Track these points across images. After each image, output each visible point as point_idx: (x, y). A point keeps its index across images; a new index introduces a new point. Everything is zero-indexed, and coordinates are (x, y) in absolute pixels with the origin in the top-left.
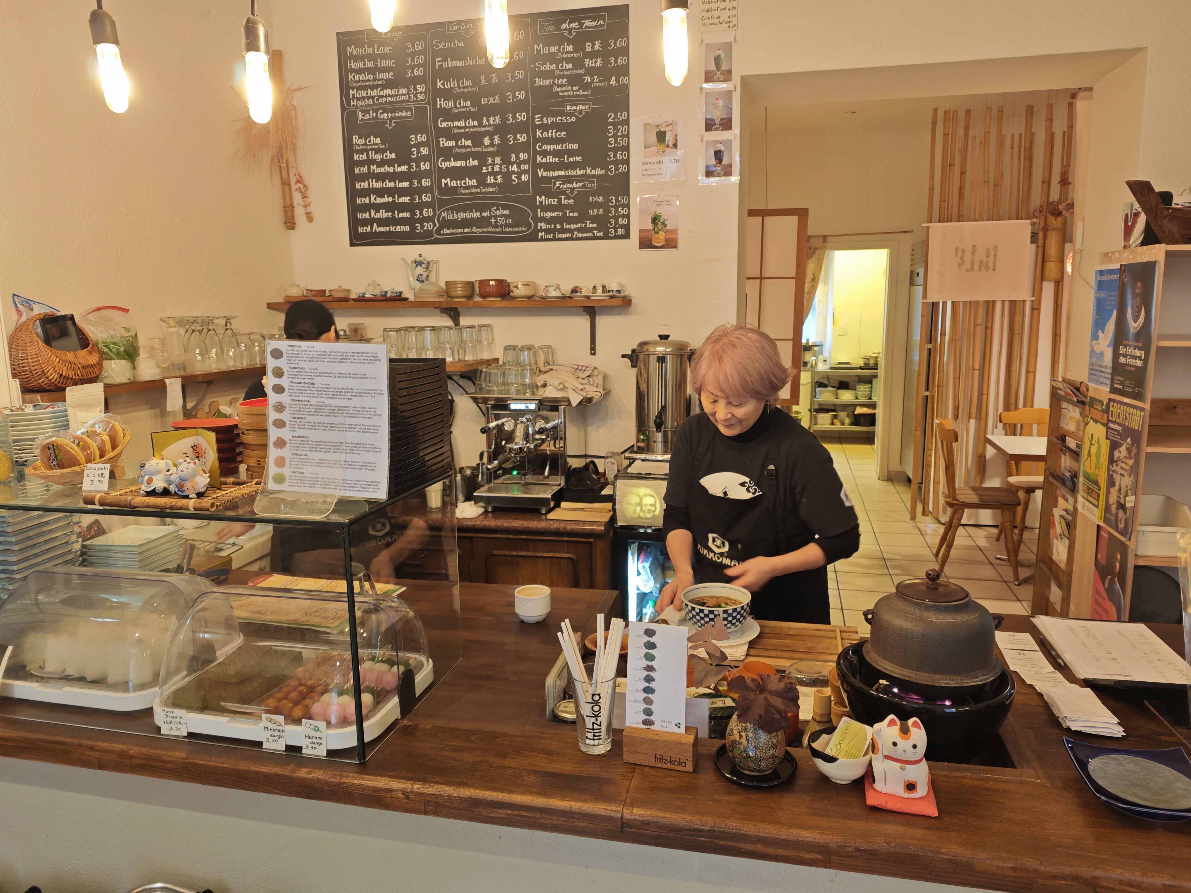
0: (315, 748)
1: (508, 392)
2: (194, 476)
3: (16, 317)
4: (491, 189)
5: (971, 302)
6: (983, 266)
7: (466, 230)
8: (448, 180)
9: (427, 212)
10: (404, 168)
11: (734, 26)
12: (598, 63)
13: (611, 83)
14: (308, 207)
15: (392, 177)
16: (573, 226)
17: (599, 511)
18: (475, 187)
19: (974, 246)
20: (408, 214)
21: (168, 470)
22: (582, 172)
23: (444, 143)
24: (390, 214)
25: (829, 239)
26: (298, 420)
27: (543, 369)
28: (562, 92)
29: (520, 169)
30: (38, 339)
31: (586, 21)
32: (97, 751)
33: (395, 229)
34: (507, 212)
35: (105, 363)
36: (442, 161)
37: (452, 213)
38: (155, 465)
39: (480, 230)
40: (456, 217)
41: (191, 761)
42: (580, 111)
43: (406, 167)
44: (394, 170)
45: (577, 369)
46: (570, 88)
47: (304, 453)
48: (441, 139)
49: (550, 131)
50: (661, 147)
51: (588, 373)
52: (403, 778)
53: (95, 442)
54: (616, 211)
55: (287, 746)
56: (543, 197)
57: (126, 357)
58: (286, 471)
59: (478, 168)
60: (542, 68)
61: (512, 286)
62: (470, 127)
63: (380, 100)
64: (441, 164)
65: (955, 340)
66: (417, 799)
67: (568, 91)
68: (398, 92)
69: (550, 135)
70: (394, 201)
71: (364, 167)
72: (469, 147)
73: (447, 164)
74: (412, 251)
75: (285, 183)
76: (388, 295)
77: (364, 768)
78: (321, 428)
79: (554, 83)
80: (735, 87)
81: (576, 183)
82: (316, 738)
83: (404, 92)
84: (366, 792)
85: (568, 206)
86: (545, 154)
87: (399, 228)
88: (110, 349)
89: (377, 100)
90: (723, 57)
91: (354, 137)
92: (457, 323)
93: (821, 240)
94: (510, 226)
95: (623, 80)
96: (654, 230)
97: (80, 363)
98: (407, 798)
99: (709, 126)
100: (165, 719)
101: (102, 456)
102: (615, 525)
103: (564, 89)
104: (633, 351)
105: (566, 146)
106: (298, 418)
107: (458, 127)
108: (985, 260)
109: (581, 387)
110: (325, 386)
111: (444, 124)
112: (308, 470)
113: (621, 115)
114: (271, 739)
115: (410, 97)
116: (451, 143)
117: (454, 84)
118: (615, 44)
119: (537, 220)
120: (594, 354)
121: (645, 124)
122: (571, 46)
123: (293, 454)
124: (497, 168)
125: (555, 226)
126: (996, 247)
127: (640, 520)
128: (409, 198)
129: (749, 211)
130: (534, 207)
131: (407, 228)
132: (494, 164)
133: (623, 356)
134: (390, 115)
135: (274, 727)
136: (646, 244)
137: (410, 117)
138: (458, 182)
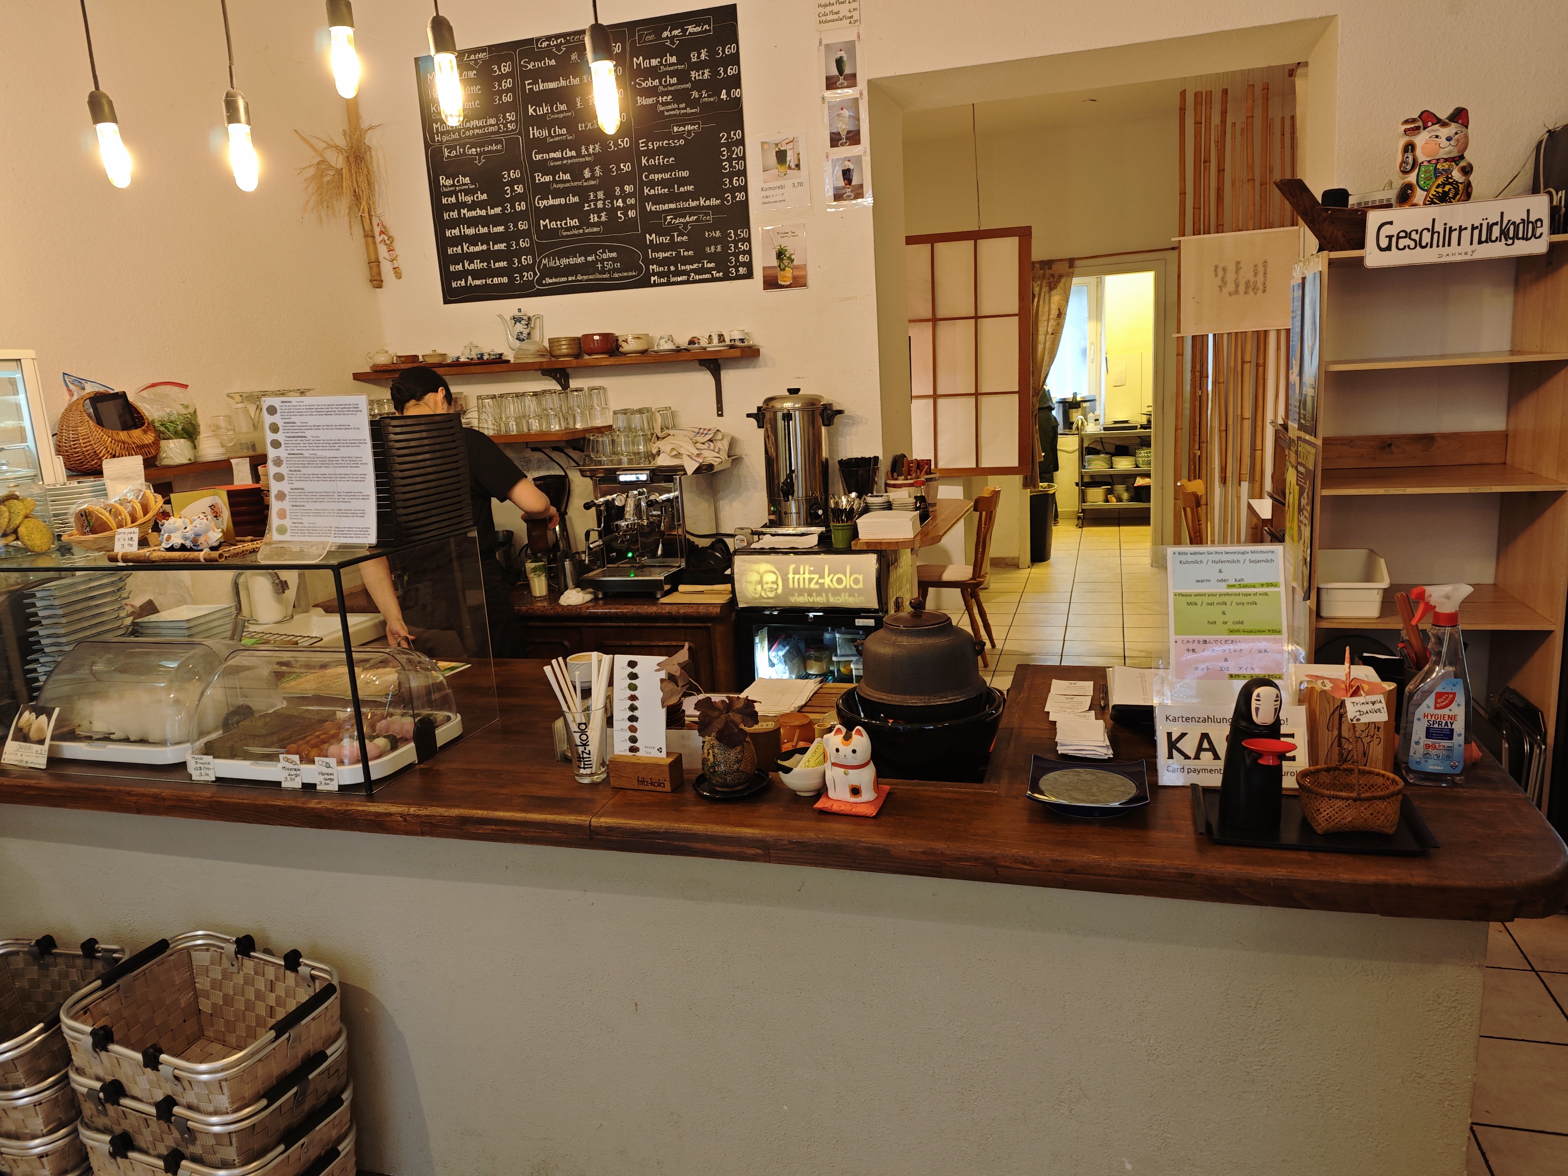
0: (328, 784)
1: (620, 462)
2: (208, 531)
3: (67, 397)
4: (595, 229)
5: (1236, 333)
6: (1249, 287)
7: (570, 279)
8: (547, 221)
9: (526, 259)
10: (498, 210)
11: (855, 21)
12: (706, 75)
13: (722, 97)
14: (395, 261)
15: (486, 221)
16: (688, 267)
17: (719, 593)
18: (578, 228)
19: (1239, 263)
20: (506, 263)
21: (186, 528)
22: (694, 204)
23: (540, 178)
24: (485, 264)
25: (1077, 263)
26: (295, 473)
27: (660, 435)
28: (668, 111)
29: (626, 203)
30: (89, 419)
31: (690, 27)
32: (134, 795)
33: (492, 281)
34: (614, 255)
35: (163, 443)
36: (539, 199)
37: (554, 259)
38: (172, 523)
39: (585, 277)
40: (558, 264)
41: (215, 799)
42: (689, 132)
43: (500, 208)
44: (487, 213)
45: (698, 433)
46: (676, 106)
47: (302, 504)
48: (536, 174)
49: (657, 157)
50: (782, 169)
51: (708, 437)
52: (401, 804)
53: (126, 508)
54: (736, 247)
55: (303, 784)
56: (654, 235)
57: (185, 435)
58: (287, 522)
59: (580, 205)
60: (644, 85)
61: (620, 340)
62: (567, 158)
63: (467, 133)
64: (538, 203)
65: (1219, 383)
66: (413, 821)
67: (673, 110)
68: (486, 122)
69: (657, 162)
70: (489, 249)
71: (454, 211)
72: (567, 181)
73: (545, 202)
74: (510, 306)
75: (369, 236)
76: (485, 358)
77: (371, 798)
78: (315, 479)
79: (658, 102)
80: (861, 94)
81: (690, 217)
82: (328, 774)
83: (493, 123)
84: (369, 818)
85: (682, 244)
86: (652, 184)
87: (496, 280)
88: (166, 428)
89: (464, 133)
90: (845, 59)
91: (441, 178)
92: (565, 386)
93: (1067, 265)
94: (618, 271)
95: (735, 93)
96: (779, 266)
97: (134, 443)
98: (405, 820)
99: (835, 140)
100: (195, 766)
101: (133, 522)
102: (736, 608)
103: (670, 107)
104: (759, 409)
105: (675, 175)
106: (295, 471)
107: (554, 159)
108: (1252, 279)
109: (697, 452)
110: (315, 439)
111: (539, 157)
112: (306, 520)
113: (735, 134)
114: (289, 777)
115: (499, 128)
116: (548, 178)
117: (547, 110)
118: (723, 51)
119: (649, 262)
120: (721, 415)
121: (763, 143)
122: (674, 57)
123: (292, 506)
124: (600, 205)
125: (669, 269)
126: (1265, 262)
127: (762, 601)
128: (505, 244)
129: (907, 237)
130: (644, 248)
131: (505, 280)
132: (596, 200)
133: (749, 416)
134: (478, 150)
135: (291, 766)
136: (771, 283)
137: (501, 151)
138: (558, 223)
